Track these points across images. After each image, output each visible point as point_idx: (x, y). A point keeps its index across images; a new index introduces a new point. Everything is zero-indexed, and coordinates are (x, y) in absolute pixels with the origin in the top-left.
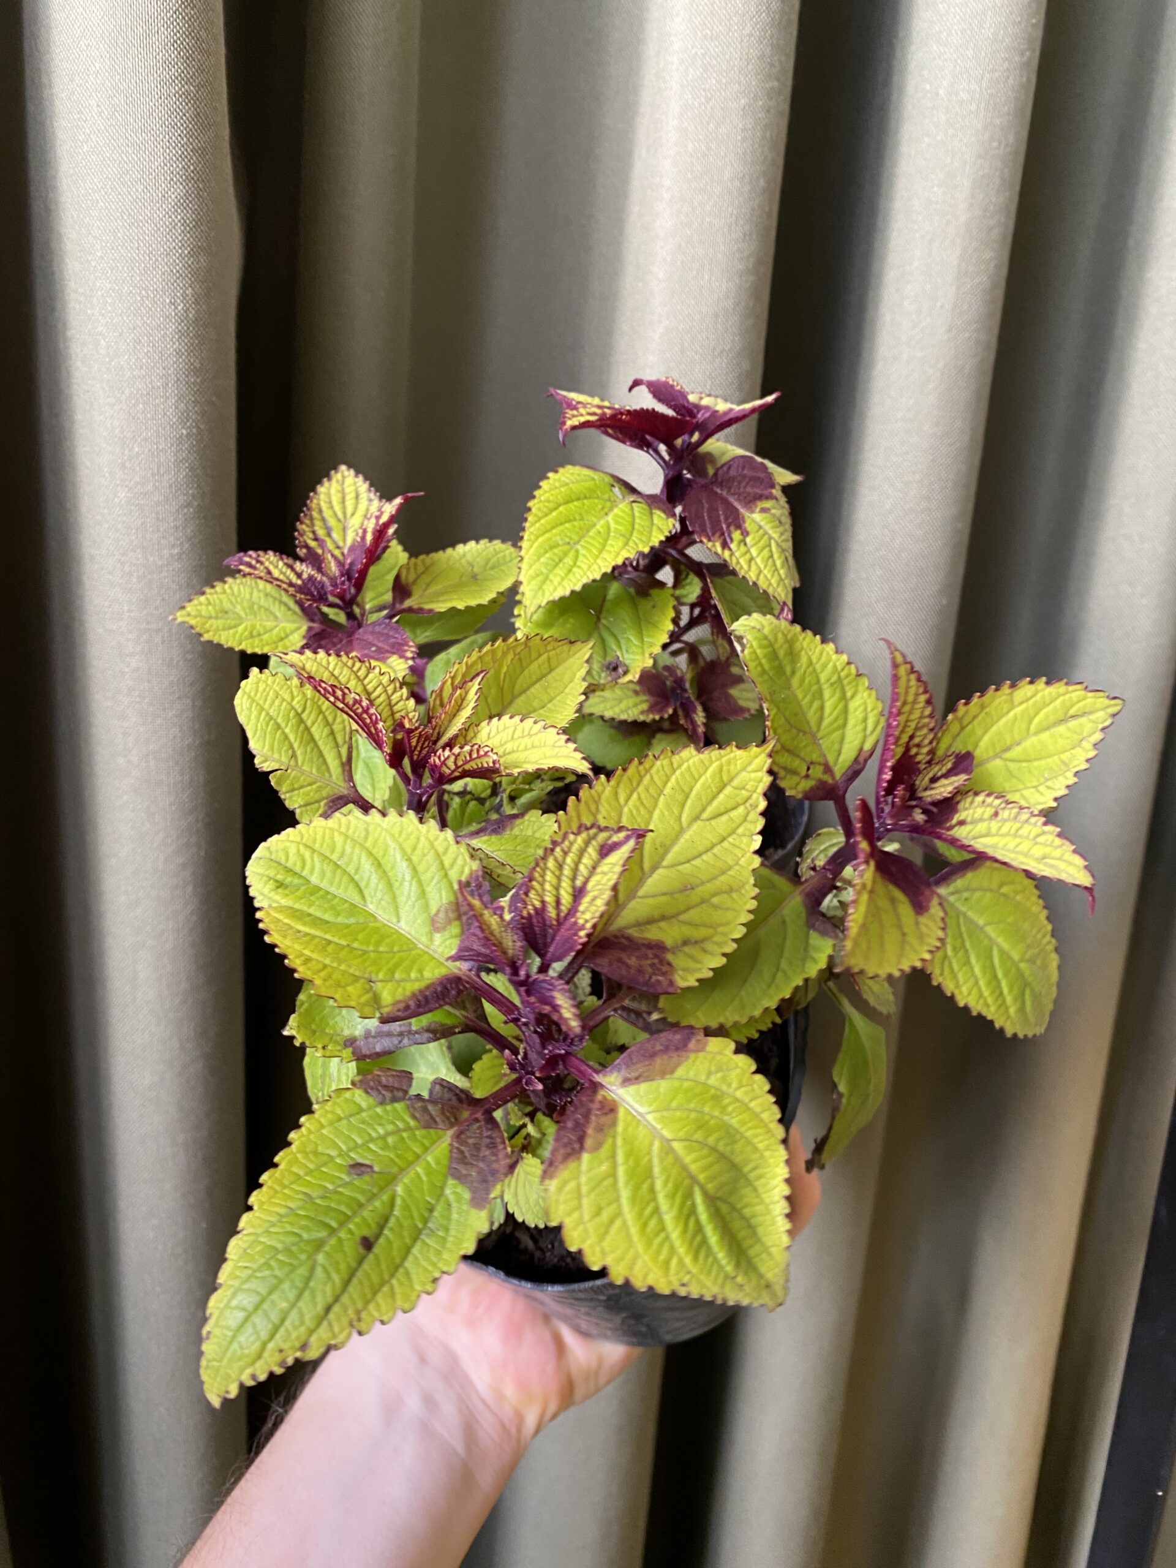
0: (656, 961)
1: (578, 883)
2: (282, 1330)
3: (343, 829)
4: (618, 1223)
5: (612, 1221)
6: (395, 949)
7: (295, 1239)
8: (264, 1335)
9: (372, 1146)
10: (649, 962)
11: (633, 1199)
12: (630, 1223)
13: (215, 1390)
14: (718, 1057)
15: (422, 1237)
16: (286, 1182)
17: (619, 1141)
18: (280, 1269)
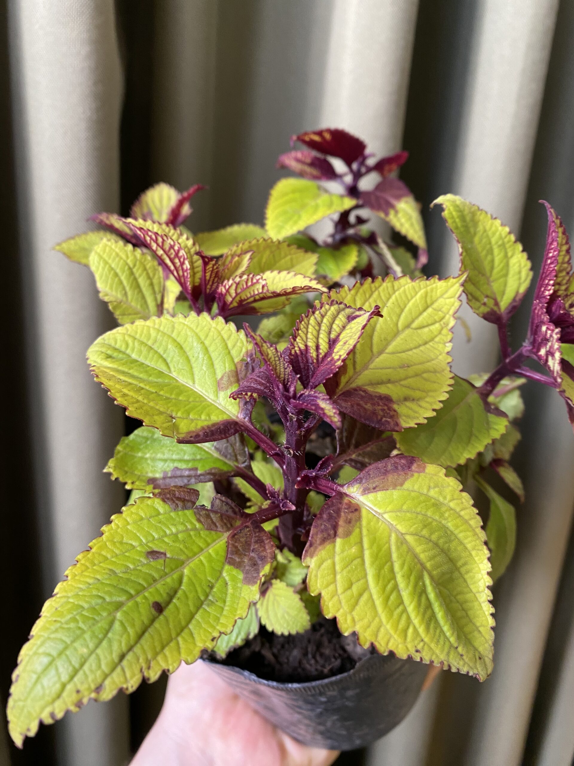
0: (386, 408)
1: (333, 336)
2: (80, 674)
3: (157, 326)
4: (365, 596)
5: (360, 595)
6: (191, 399)
7: (100, 601)
8: (65, 677)
9: (166, 539)
10: (380, 408)
11: (378, 576)
12: (375, 597)
13: (19, 729)
14: (435, 478)
15: (204, 606)
16: (96, 562)
17: (365, 532)
18: (84, 622)
